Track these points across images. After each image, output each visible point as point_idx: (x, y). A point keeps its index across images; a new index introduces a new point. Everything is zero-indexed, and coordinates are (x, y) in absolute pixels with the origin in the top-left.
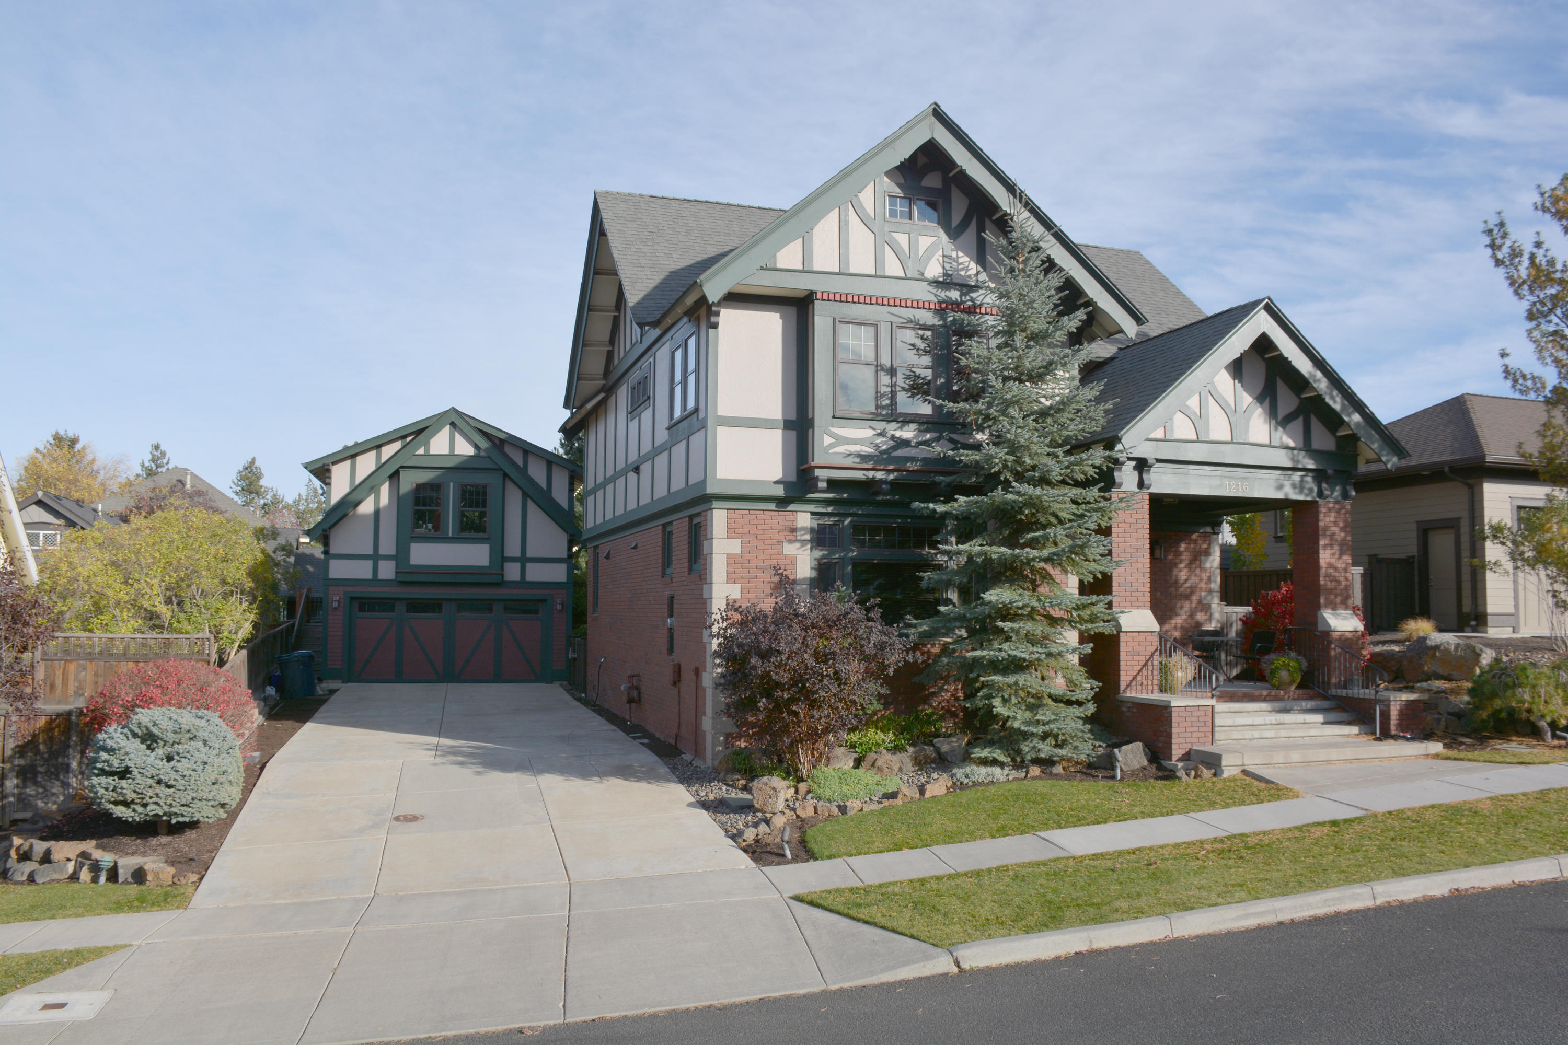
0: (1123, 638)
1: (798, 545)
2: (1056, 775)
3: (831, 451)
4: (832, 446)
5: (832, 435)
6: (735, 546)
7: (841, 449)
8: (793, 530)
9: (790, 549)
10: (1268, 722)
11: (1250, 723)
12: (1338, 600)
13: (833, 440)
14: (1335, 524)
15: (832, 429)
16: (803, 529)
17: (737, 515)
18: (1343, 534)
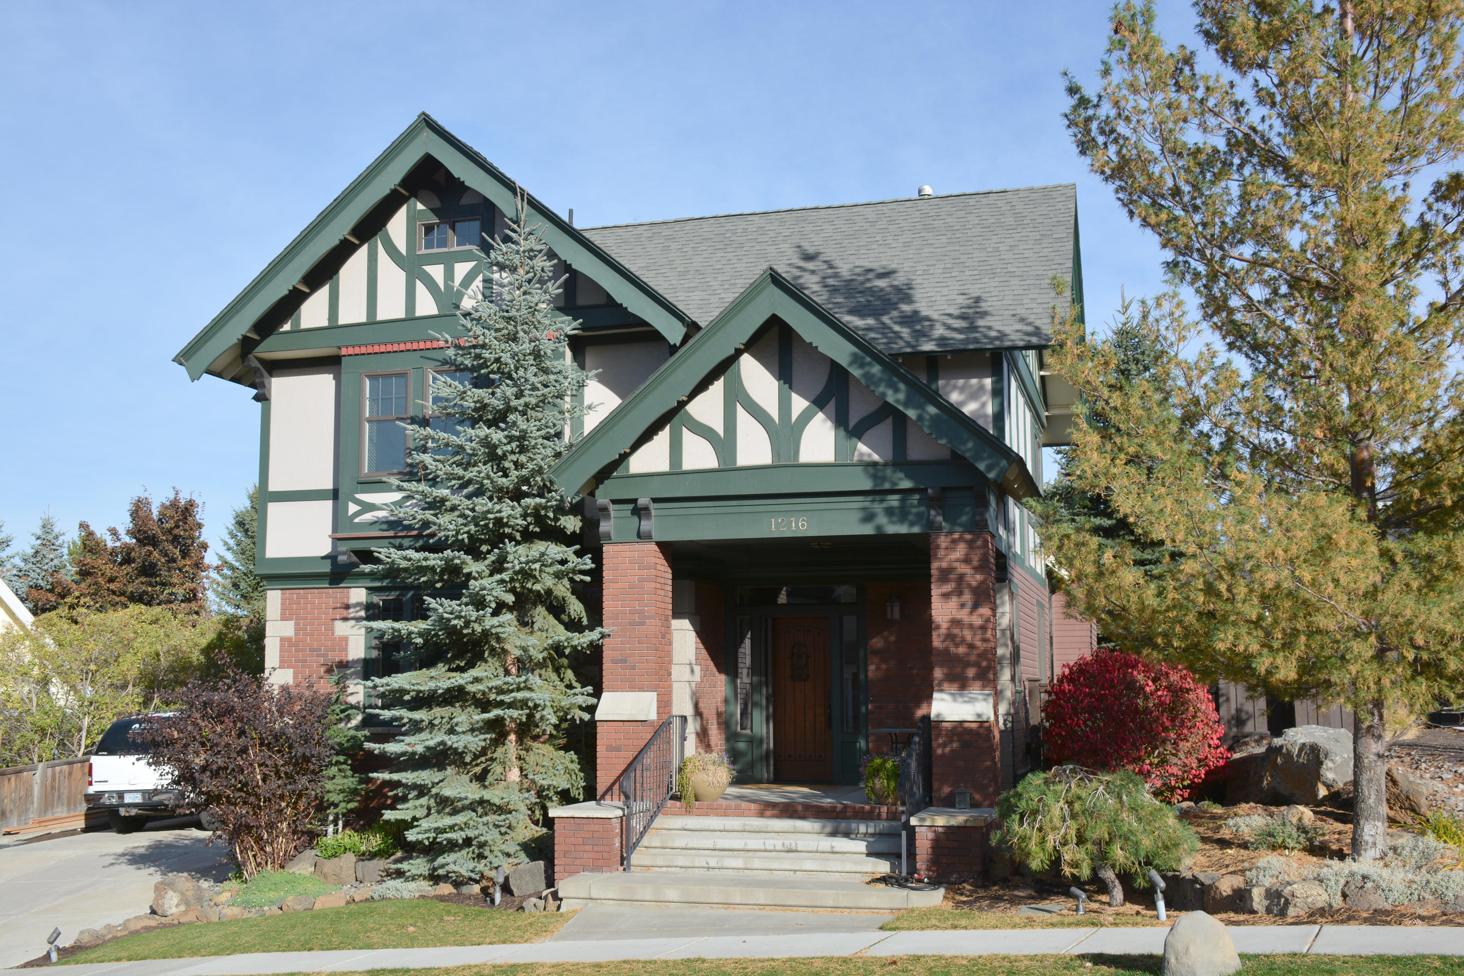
0: (600, 729)
1: (353, 622)
2: (469, 897)
3: (357, 520)
4: (357, 514)
5: (358, 502)
6: (288, 629)
7: (368, 517)
8: (347, 607)
9: (342, 629)
10: (771, 848)
11: (741, 847)
12: (971, 672)
13: (358, 508)
14: (966, 560)
15: (357, 496)
16: (358, 604)
17: (294, 595)
18: (979, 577)
